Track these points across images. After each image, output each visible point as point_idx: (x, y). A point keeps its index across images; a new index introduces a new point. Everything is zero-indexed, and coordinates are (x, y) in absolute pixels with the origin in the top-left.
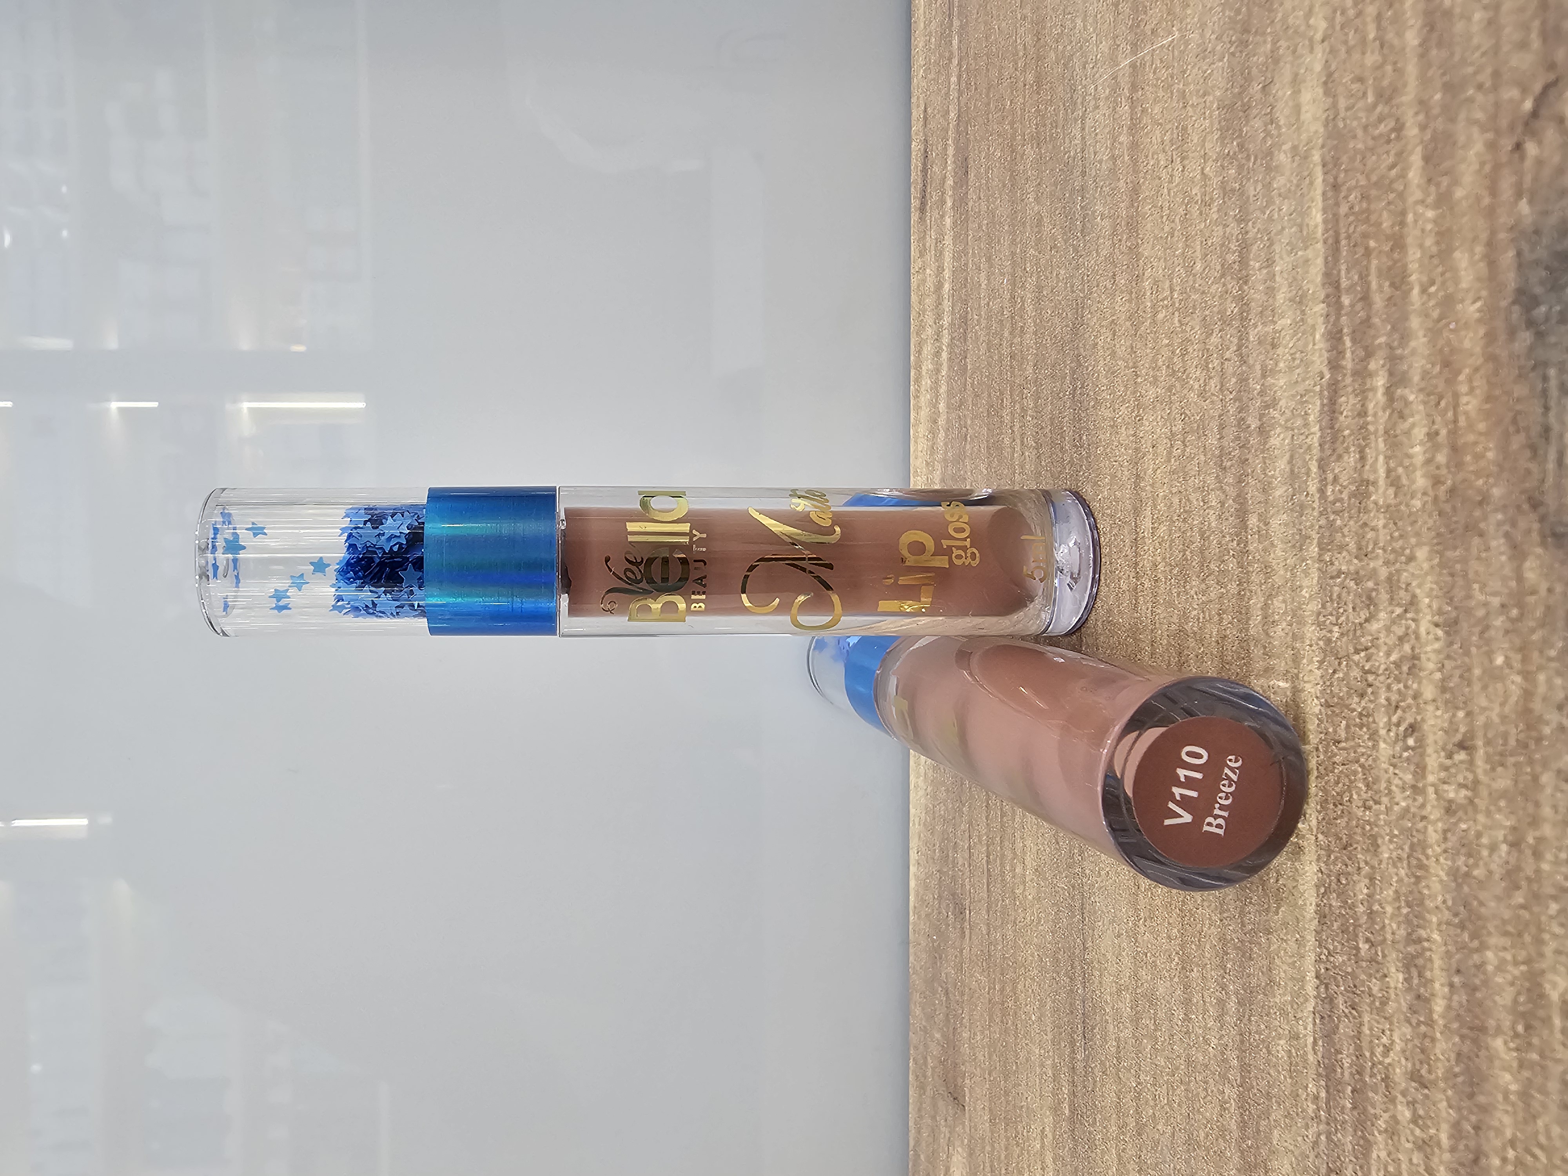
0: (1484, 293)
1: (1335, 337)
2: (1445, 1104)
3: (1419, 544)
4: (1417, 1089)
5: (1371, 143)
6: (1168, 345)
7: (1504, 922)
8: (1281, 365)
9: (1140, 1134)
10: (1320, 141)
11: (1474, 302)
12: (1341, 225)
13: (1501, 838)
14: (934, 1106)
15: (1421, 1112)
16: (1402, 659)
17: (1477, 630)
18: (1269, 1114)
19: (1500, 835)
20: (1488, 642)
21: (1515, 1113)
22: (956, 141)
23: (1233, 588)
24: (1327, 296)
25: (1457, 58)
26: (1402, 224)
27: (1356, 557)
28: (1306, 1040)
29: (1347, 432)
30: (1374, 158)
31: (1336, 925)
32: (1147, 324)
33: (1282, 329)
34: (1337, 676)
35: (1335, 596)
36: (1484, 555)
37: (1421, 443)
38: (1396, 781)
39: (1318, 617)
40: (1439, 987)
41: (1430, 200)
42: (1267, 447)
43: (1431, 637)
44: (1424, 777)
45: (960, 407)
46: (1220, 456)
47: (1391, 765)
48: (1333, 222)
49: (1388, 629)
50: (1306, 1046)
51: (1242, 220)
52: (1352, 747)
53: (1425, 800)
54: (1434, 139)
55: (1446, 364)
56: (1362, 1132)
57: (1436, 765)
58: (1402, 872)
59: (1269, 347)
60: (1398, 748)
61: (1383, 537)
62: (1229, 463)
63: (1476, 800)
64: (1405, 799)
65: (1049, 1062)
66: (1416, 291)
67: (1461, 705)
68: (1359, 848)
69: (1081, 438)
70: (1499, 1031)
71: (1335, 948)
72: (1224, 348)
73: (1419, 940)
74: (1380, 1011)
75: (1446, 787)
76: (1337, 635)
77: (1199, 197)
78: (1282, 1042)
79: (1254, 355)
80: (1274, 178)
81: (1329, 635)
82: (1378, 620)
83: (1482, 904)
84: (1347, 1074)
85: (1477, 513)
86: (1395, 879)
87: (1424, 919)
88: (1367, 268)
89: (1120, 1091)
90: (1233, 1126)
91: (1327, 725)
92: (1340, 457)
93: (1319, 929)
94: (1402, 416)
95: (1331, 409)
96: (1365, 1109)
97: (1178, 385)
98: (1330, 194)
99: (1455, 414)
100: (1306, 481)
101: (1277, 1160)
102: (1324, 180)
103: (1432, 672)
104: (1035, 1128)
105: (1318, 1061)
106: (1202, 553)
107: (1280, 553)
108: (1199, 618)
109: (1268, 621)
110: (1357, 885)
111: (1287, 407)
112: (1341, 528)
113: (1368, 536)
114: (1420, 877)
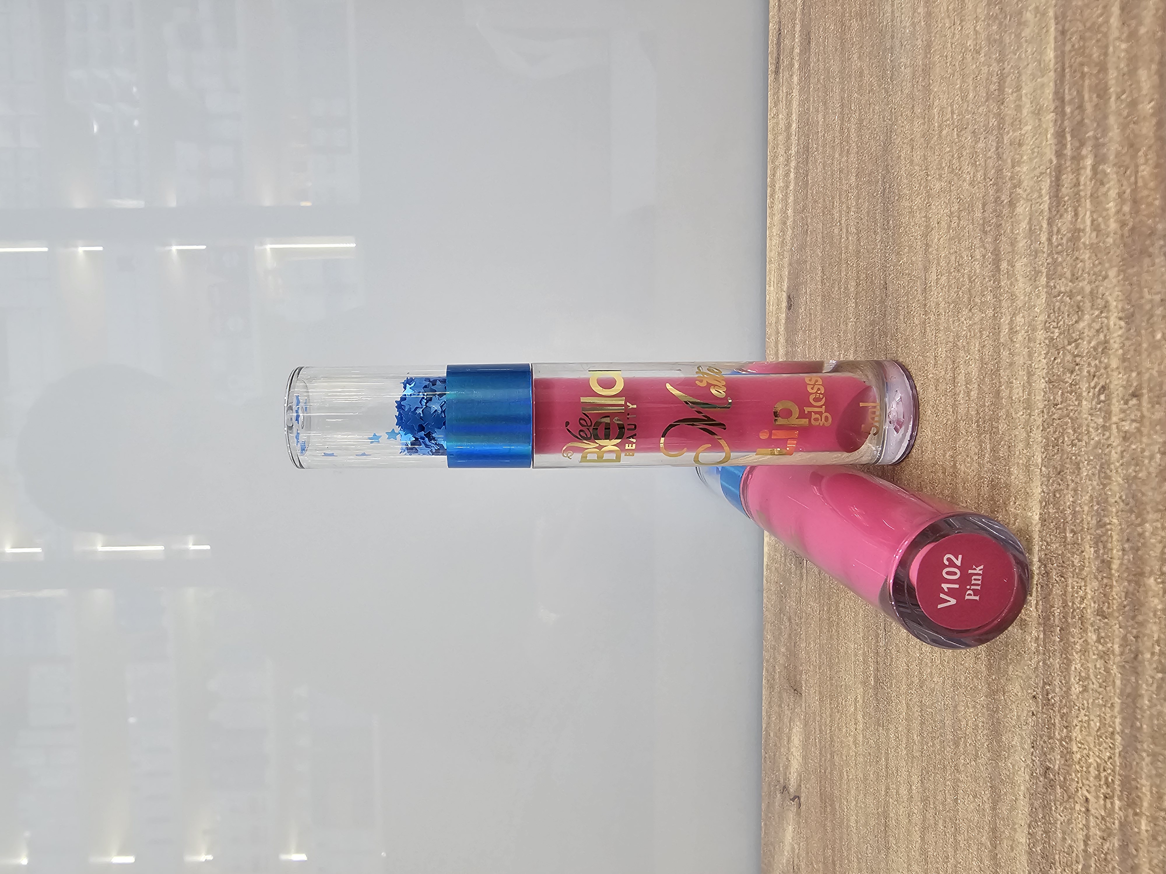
0: (1156, 96)
1: (1060, 135)
2: (1117, 626)
3: (1111, 267)
4: (1100, 620)
6: (949, 152)
7: (1158, 503)
8: (1025, 158)
9: (921, 687)
11: (1150, 102)
12: (1066, 58)
13: (1157, 450)
14: (780, 698)
15: (1103, 634)
16: (1099, 344)
17: (1145, 319)
18: (1007, 656)
19: (1156, 448)
20: (1152, 325)
21: (1160, 623)
22: (802, 21)
23: (990, 312)
24: (1056, 108)
26: (1106, 54)
27: (1071, 281)
29: (1066, 198)
30: (1088, 11)
31: (1052, 525)
32: (935, 138)
33: (1026, 133)
34: (1056, 361)
35: (1056, 308)
36: (1151, 268)
37: (1114, 200)
38: (1092, 425)
39: (1045, 324)
40: (1116, 553)
41: (1124, 36)
42: (1014, 214)
43: (1117, 327)
44: (1110, 419)
45: (803, 210)
46: (983, 224)
47: (1090, 414)
48: (1060, 57)
49: (1090, 326)
50: (1031, 607)
51: (1000, 61)
52: (1065, 407)
53: (1110, 434)
55: (1131, 145)
56: (1065, 654)
57: (1118, 410)
58: (1095, 483)
59: (1017, 147)
60: (1094, 403)
61: (1088, 265)
62: (989, 228)
63: (1142, 429)
64: (1098, 435)
65: (861, 652)
66: (1113, 99)
67: (1134, 369)
68: (1068, 473)
70: (1152, 573)
71: (1051, 539)
72: (987, 149)
73: (1105, 525)
74: (1078, 575)
75: (1124, 423)
76: (1057, 334)
77: (972, 47)
79: (1007, 152)
80: (1023, 29)
81: (1052, 335)
82: (1084, 321)
83: (1143, 494)
84: (1057, 621)
85: (1148, 242)
86: (1090, 488)
87: (1108, 511)
88: (1082, 86)
89: (909, 661)
90: (984, 669)
91: (1050, 395)
92: (1061, 216)
93: (1041, 530)
94: (1102, 184)
95: (1057, 184)
96: (1068, 639)
97: (955, 178)
98: (1059, 38)
99: (1136, 178)
100: (1040, 234)
101: (1011, 684)
102: (1056, 28)
103: (1117, 350)
104: (851, 698)
105: (1039, 615)
106: (969, 291)
107: (1021, 286)
108: (967, 336)
109: (1012, 331)
110: (1066, 496)
111: (1028, 186)
112: (1061, 263)
113: (1078, 266)
114: (1105, 484)
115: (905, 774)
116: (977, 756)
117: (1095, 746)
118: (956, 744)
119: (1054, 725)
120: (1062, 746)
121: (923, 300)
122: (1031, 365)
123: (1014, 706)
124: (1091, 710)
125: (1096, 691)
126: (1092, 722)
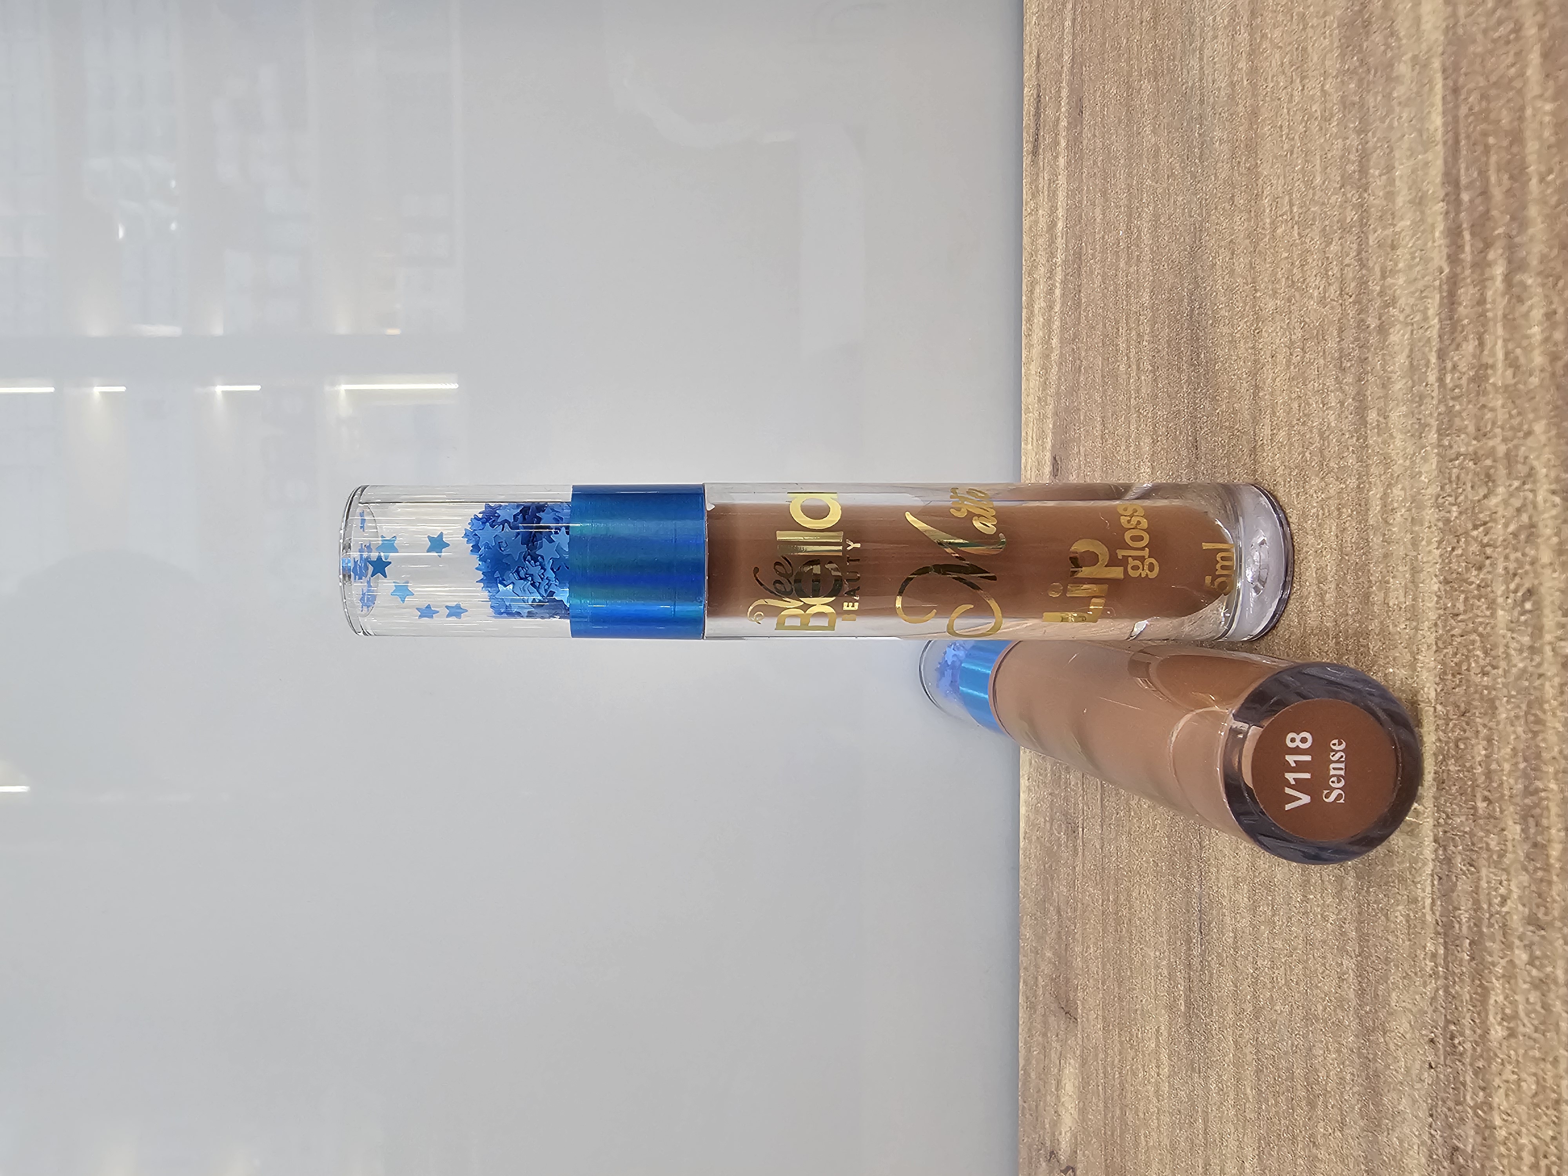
1: (1454, 233)
2: (1561, 942)
3: (1537, 419)
4: (1533, 932)
5: (1490, 46)
6: (1287, 258)
8: (1401, 265)
9: (1257, 1018)
10: (1440, 48)
12: (1461, 125)
14: (1045, 1023)
15: (1538, 953)
16: (1521, 528)
18: (1389, 979)
22: (1070, 84)
23: (1352, 482)
24: (1447, 195)
26: (1521, 119)
27: (1475, 439)
28: (1424, 903)
29: (1466, 322)
30: (1493, 60)
31: (1454, 789)
32: (1267, 239)
33: (1402, 231)
34: (1455, 553)
35: (1454, 478)
37: (1540, 324)
38: (1514, 645)
39: (1437, 499)
40: (1556, 833)
41: (1549, 93)
42: (1387, 343)
43: (1548, 504)
44: (1541, 637)
45: (1074, 340)
46: (1341, 357)
47: (1509, 630)
48: (1452, 124)
49: (1506, 503)
50: (1424, 908)
51: (1362, 131)
52: (1470, 618)
53: (1542, 659)
54: (1552, 36)
56: (1479, 980)
57: (1553, 624)
58: (1520, 730)
59: (1389, 249)
60: (1516, 613)
61: (1502, 416)
62: (1349, 364)
64: (1522, 660)
65: (1164, 963)
66: (1534, 182)
68: (1477, 714)
69: (1199, 357)
71: (1453, 810)
72: (1344, 254)
73: (1537, 791)
74: (1497, 864)
76: (1455, 514)
77: (1318, 114)
78: (1400, 908)
79: (1374, 258)
80: (1394, 89)
81: (1448, 515)
82: (1497, 495)
84: (1465, 929)
86: (1512, 737)
87: (1541, 771)
88: (1487, 164)
89: (1237, 979)
90: (1352, 995)
91: (1447, 601)
92: (1458, 346)
94: (1520, 300)
95: (1451, 301)
96: (1483, 958)
97: (1297, 295)
98: (1449, 98)
100: (1426, 372)
101: (1395, 1021)
102: (1444, 86)
103: (1549, 538)
104: (1150, 1028)
105: (1436, 920)
106: (1321, 452)
107: (1399, 444)
108: (1318, 515)
109: (1387, 509)
110: (1475, 748)
111: (1406, 304)
112: (1460, 412)
113: (1487, 417)
114: (1537, 732)
115: (1233, 1144)
116: (1343, 1123)
117: (1529, 1120)
118: (1312, 1105)
119: (1464, 1084)
120: (1478, 1116)
121: (1252, 464)
122: (1416, 557)
123: (1400, 1053)
124: (1521, 1065)
125: (1530, 1038)
126: (1523, 1084)
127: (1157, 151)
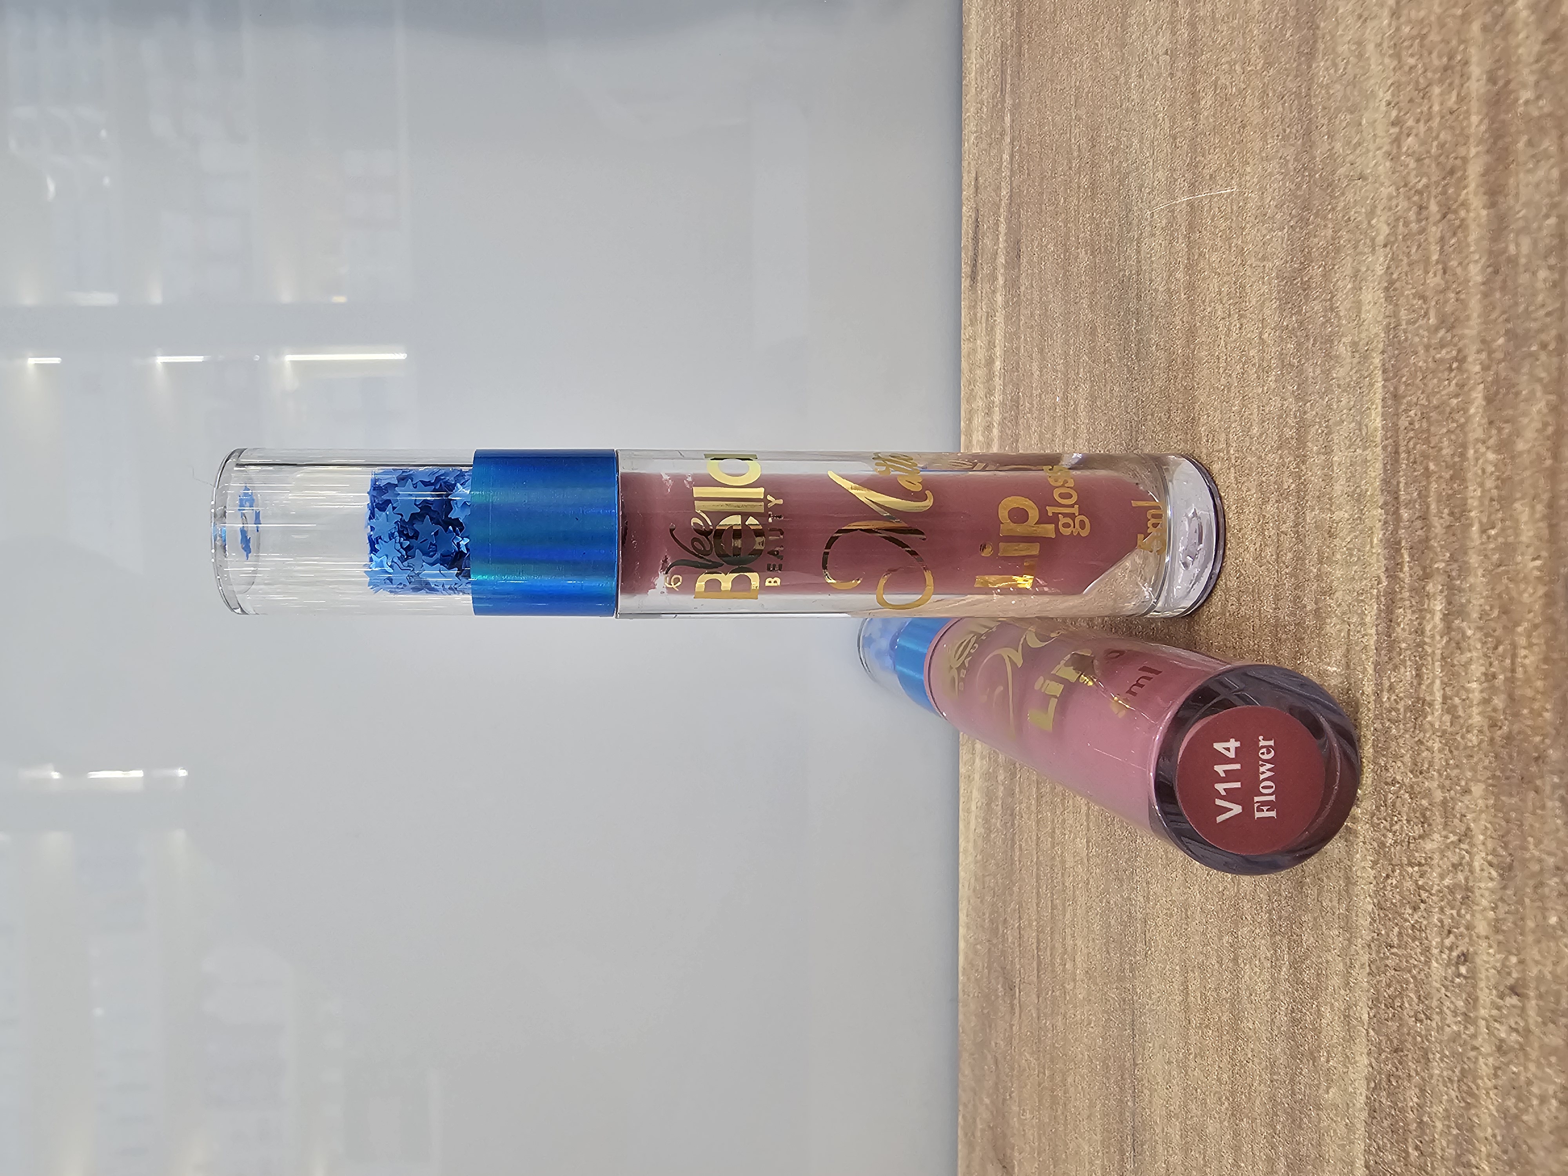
0: (1544, 554)
1: (1393, 546)
3: (1475, 780)
5: (1432, 365)
8: (1338, 556)
10: (1381, 346)
11: (1534, 559)
12: (1401, 437)
13: (1551, 1092)
14: (983, 1167)
16: (1456, 886)
17: (1531, 883)
19: (1551, 1089)
20: (1542, 898)
22: (1009, 221)
24: (1386, 503)
25: (1521, 309)
26: (1463, 455)
27: (1411, 772)
29: (1403, 645)
30: (1435, 381)
31: (1386, 1124)
33: (1340, 521)
34: (1389, 881)
35: (1389, 804)
36: (1539, 812)
37: (1479, 681)
38: (1448, 1003)
39: (1372, 818)
41: (1491, 442)
42: (1323, 632)
43: (1485, 874)
44: (1475, 1008)
46: (1276, 626)
47: (1443, 986)
48: (1392, 430)
49: (1442, 853)
51: (1300, 397)
52: (1404, 956)
53: (1476, 1031)
54: (1496, 381)
55: (1505, 611)
57: (1488, 1000)
58: (1453, 1094)
59: (1326, 535)
60: (1450, 972)
61: (1439, 760)
62: (1284, 636)
63: (1527, 1048)
64: (1456, 1023)
65: (1098, 1162)
66: (1475, 528)
67: (1514, 951)
68: (1410, 1056)
71: (1385, 1145)
72: (1280, 520)
73: (1469, 1164)
75: (1498, 1025)
76: (1390, 841)
79: (1311, 537)
80: (1334, 367)
81: (1383, 840)
82: (1433, 840)
83: (1530, 1149)
85: (1534, 769)
86: (1445, 1098)
87: (1473, 1145)
88: (1426, 488)
91: (1380, 926)
92: (1395, 668)
93: (1369, 1120)
94: (1459, 648)
95: (1388, 617)
98: (1390, 402)
102: (1384, 386)
103: (1485, 909)
110: (1408, 1091)
111: (1343, 600)
112: (1396, 738)
113: (1423, 755)
114: (1470, 1104)
127: (1094, 329)
